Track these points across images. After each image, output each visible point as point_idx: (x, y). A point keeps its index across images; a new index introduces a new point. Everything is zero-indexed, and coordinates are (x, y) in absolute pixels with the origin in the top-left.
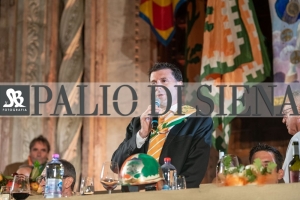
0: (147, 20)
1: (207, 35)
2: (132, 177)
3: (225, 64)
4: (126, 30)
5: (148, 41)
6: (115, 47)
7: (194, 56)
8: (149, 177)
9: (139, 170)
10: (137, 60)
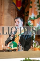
0: (15, 4)
1: (30, 9)
2: (10, 48)
3: (35, 17)
4: (9, 7)
5: (15, 10)
6: (6, 11)
7: (27, 14)
8: (15, 48)
9: (12, 46)
10: (12, 15)
